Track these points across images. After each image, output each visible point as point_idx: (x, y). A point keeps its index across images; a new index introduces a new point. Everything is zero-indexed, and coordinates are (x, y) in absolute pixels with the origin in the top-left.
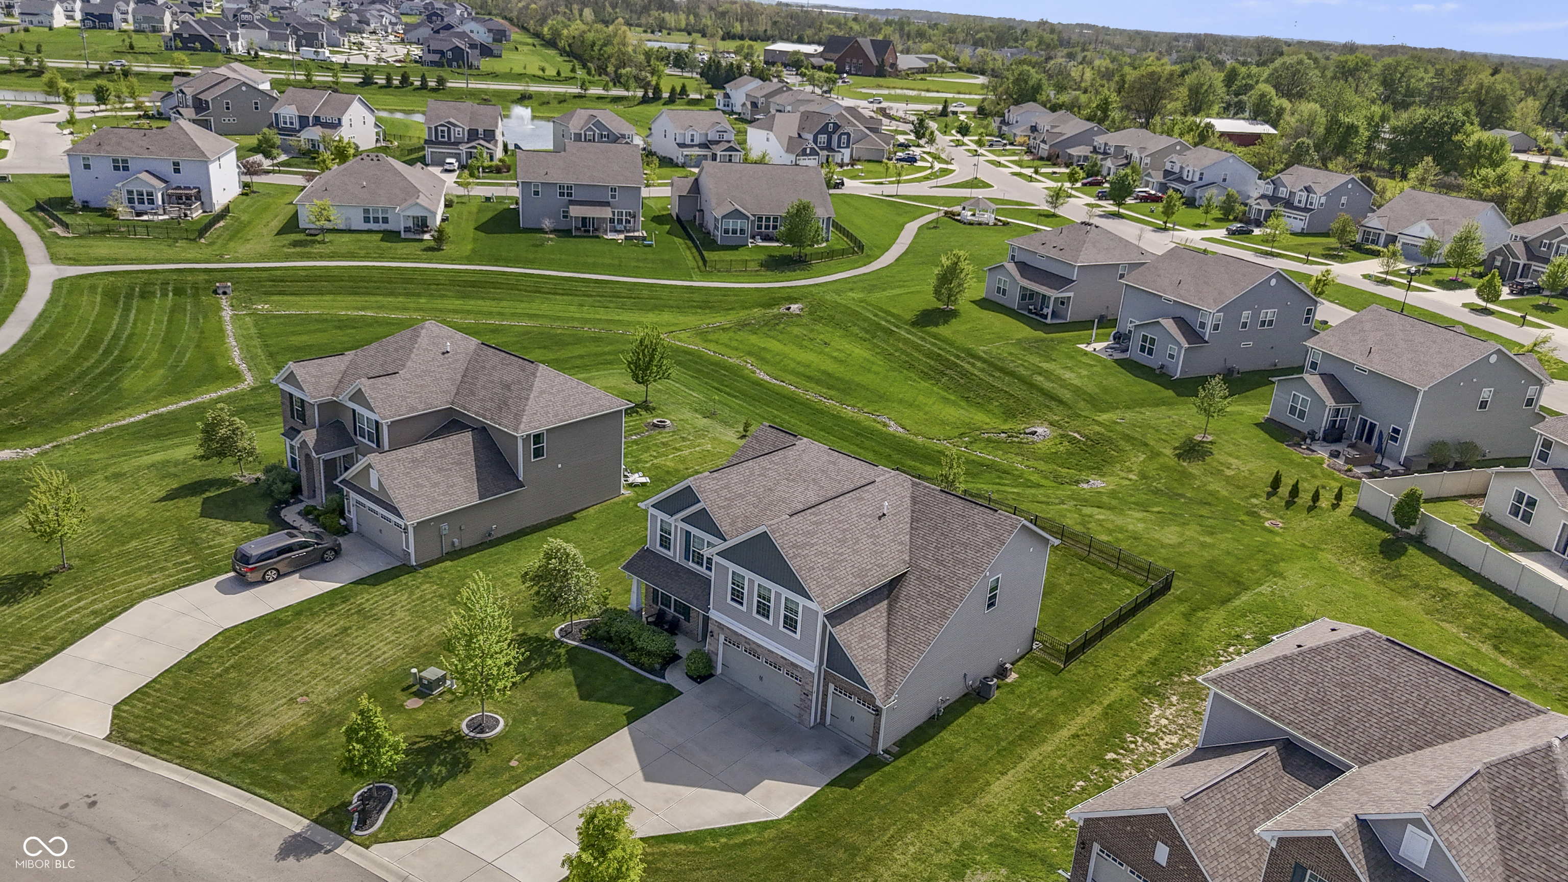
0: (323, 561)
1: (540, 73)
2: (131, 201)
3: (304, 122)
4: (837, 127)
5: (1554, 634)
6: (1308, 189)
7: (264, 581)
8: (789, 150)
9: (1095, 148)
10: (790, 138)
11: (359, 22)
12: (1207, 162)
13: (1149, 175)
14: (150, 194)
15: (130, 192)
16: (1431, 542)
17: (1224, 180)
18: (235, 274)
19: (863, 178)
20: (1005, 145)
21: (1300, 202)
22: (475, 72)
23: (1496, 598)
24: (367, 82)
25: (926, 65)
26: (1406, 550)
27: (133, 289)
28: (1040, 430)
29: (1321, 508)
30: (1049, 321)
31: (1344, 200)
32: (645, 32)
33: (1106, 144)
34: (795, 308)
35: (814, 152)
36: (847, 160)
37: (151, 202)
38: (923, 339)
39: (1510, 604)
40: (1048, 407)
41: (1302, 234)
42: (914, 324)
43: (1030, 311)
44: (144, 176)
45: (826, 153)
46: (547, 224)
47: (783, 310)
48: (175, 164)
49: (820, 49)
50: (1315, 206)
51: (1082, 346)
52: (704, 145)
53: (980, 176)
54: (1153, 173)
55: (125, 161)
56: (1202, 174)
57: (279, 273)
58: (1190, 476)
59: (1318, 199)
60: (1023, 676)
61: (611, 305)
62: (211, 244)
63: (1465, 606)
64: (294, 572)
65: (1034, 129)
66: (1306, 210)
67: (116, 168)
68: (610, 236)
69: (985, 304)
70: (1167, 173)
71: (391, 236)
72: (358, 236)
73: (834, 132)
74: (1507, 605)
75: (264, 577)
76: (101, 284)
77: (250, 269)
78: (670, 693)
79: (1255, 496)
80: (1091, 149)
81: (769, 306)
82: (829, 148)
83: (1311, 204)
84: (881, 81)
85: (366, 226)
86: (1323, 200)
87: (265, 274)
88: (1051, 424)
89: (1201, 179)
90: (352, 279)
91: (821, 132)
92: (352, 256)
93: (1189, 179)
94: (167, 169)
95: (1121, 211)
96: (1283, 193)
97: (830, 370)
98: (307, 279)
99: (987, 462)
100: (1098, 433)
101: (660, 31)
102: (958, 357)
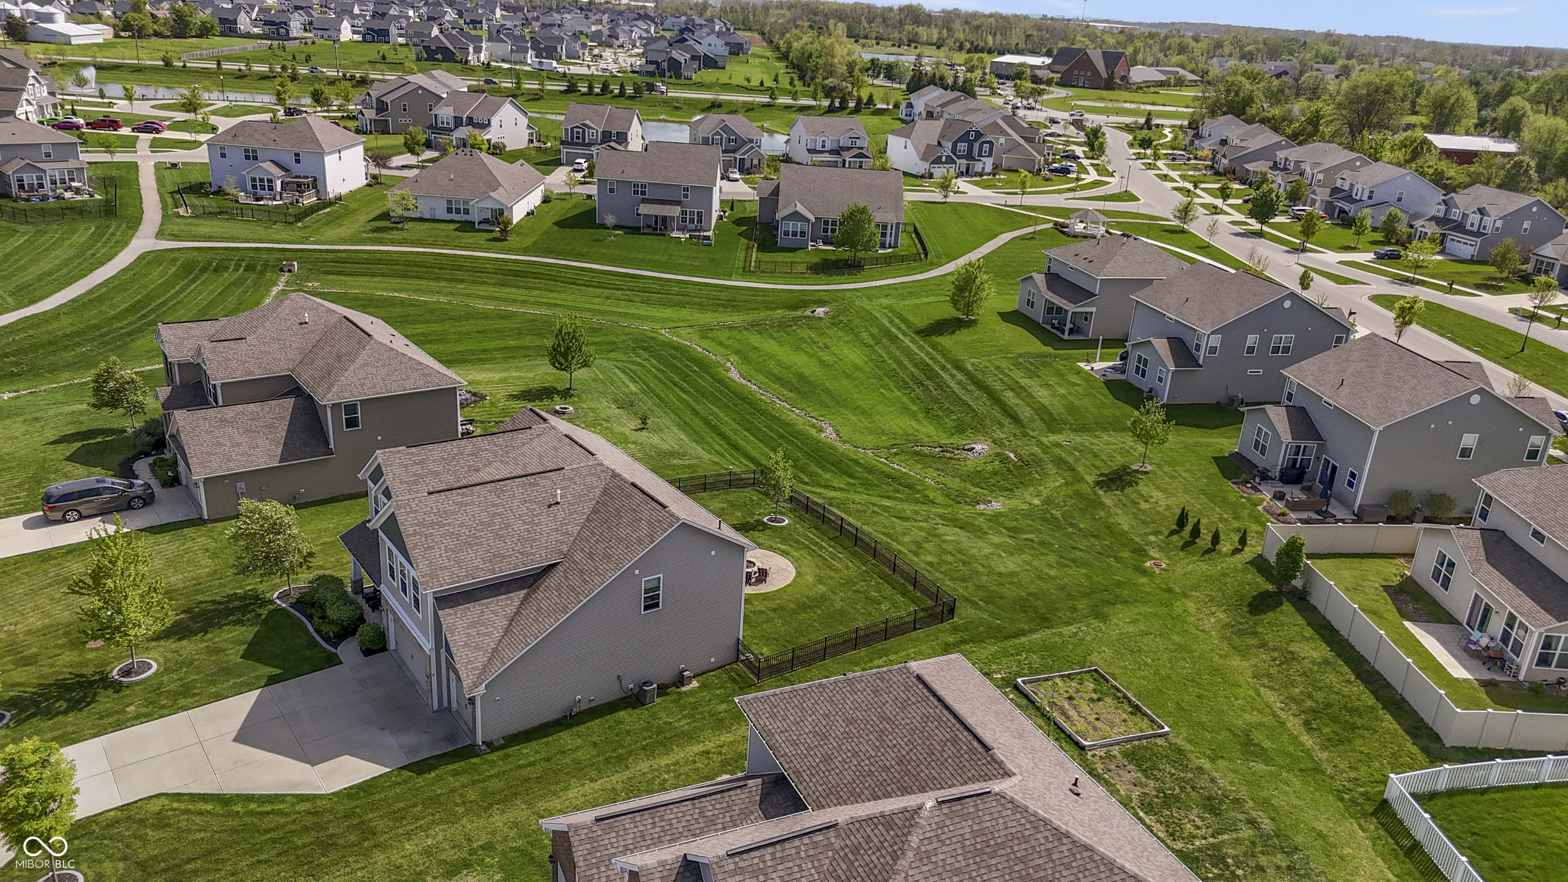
0: (130, 507)
1: (745, 83)
2: (254, 187)
3: (458, 122)
4: (979, 134)
5: (1388, 716)
6: (1482, 211)
7: (64, 521)
8: (924, 158)
9: (1275, 162)
10: (928, 146)
11: (610, 36)
12: (1380, 179)
13: (1314, 192)
14: (270, 181)
15: (254, 180)
16: (1314, 600)
17: (1399, 200)
18: (305, 254)
19: (999, 188)
20: (1189, 159)
21: (1472, 225)
22: (683, 81)
23: (1346, 669)
24: (571, 89)
25: (1163, 78)
26: (1281, 604)
27: (211, 264)
28: (978, 447)
29: (1220, 551)
30: (1066, 337)
31: (1526, 225)
32: (893, 45)
33: (1286, 159)
34: (820, 311)
35: (950, 160)
36: (989, 169)
37: (271, 188)
38: (921, 348)
39: (1358, 676)
40: (1000, 424)
41: (1471, 261)
42: (919, 332)
43: (1053, 326)
44: (268, 166)
45: (964, 161)
46: (610, 220)
47: (808, 313)
48: (297, 155)
49: (1048, 61)
50: (1489, 231)
51: (1082, 365)
52: (837, 152)
53: (1132, 190)
54: (1318, 190)
55: (254, 151)
56: (1372, 192)
57: (344, 255)
58: (1102, 505)
59: (1492, 223)
60: (703, 686)
61: (636, 299)
62: (305, 227)
63: (1304, 674)
64: (95, 516)
65: (1224, 142)
66: (1478, 234)
67: (247, 157)
68: (675, 234)
69: (1012, 317)
70: (1335, 191)
71: (467, 226)
72: (438, 225)
73: (975, 140)
74: (1353, 678)
75: (64, 516)
76: (183, 257)
77: (320, 251)
78: (333, 661)
79: (1155, 533)
80: (1271, 164)
81: (795, 307)
82: (969, 156)
83: (1485, 228)
84: (1105, 93)
85: (449, 217)
86: (1499, 224)
87: (331, 256)
88: (994, 442)
89: (1370, 198)
90: (408, 264)
91: (960, 140)
92: (420, 243)
93: (1358, 198)
94: (290, 161)
95: (1265, 228)
96: (1456, 214)
97: (807, 373)
98: (367, 262)
99: (898, 475)
100: (1033, 455)
101: (909, 45)
102: (943, 368)
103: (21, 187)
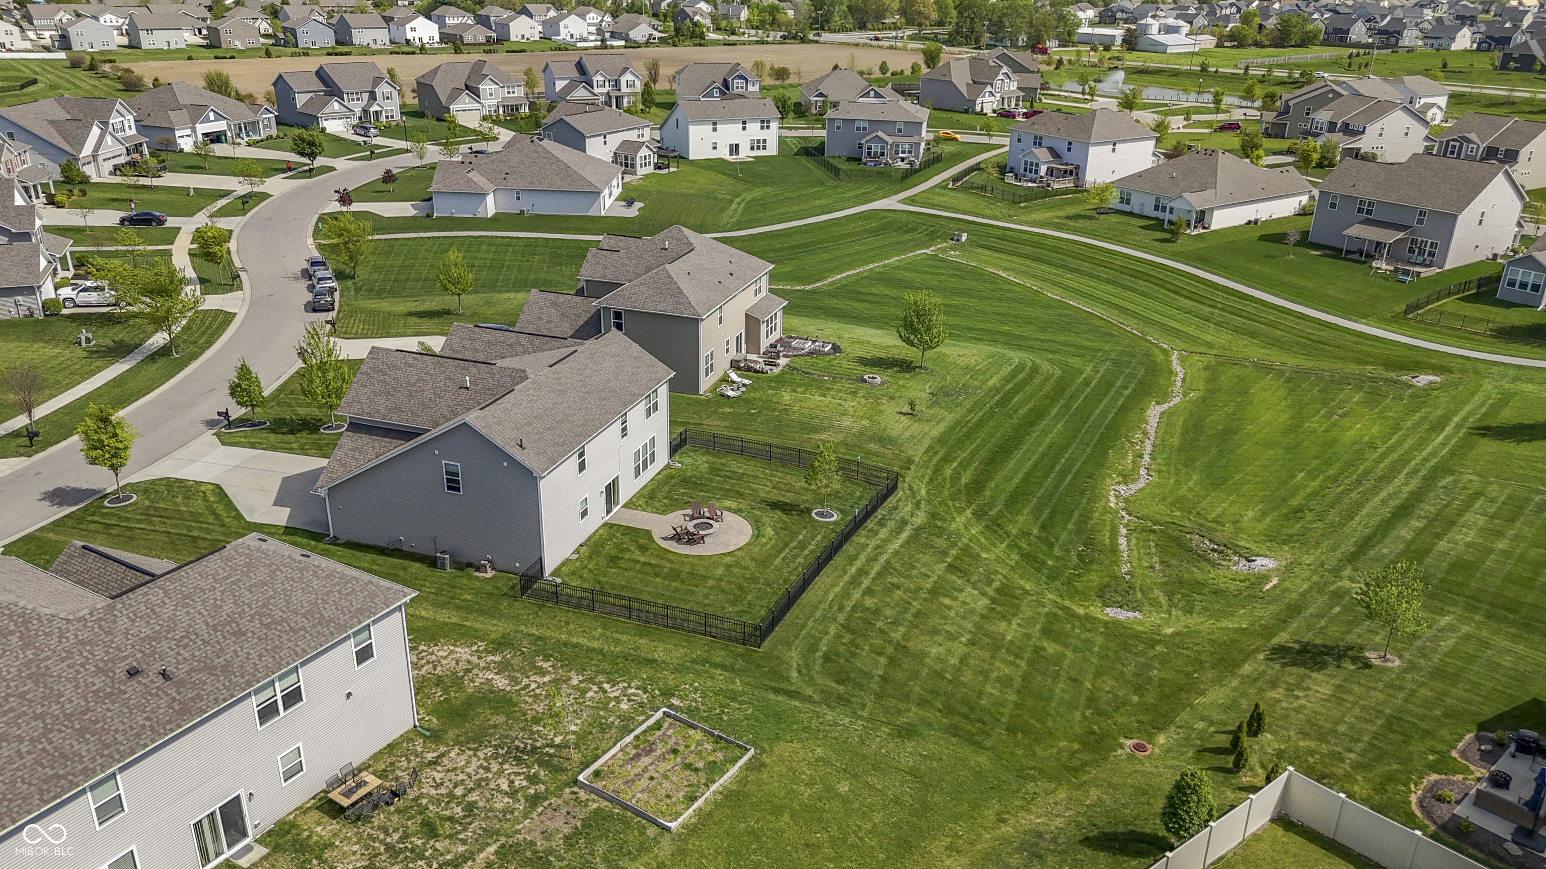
2: (1025, 169)
14: (1037, 165)
15: (1026, 163)
18: (987, 229)
28: (1261, 562)
34: (1425, 379)
37: (1036, 172)
42: (1478, 428)
44: (1040, 151)
47: (1406, 377)
48: (1071, 143)
55: (1041, 138)
62: (1023, 208)
67: (1035, 143)
68: (1376, 264)
71: (1156, 225)
85: (1155, 214)
94: (1062, 147)
103: (869, 153)
